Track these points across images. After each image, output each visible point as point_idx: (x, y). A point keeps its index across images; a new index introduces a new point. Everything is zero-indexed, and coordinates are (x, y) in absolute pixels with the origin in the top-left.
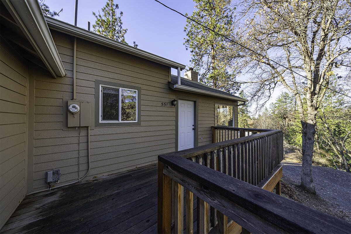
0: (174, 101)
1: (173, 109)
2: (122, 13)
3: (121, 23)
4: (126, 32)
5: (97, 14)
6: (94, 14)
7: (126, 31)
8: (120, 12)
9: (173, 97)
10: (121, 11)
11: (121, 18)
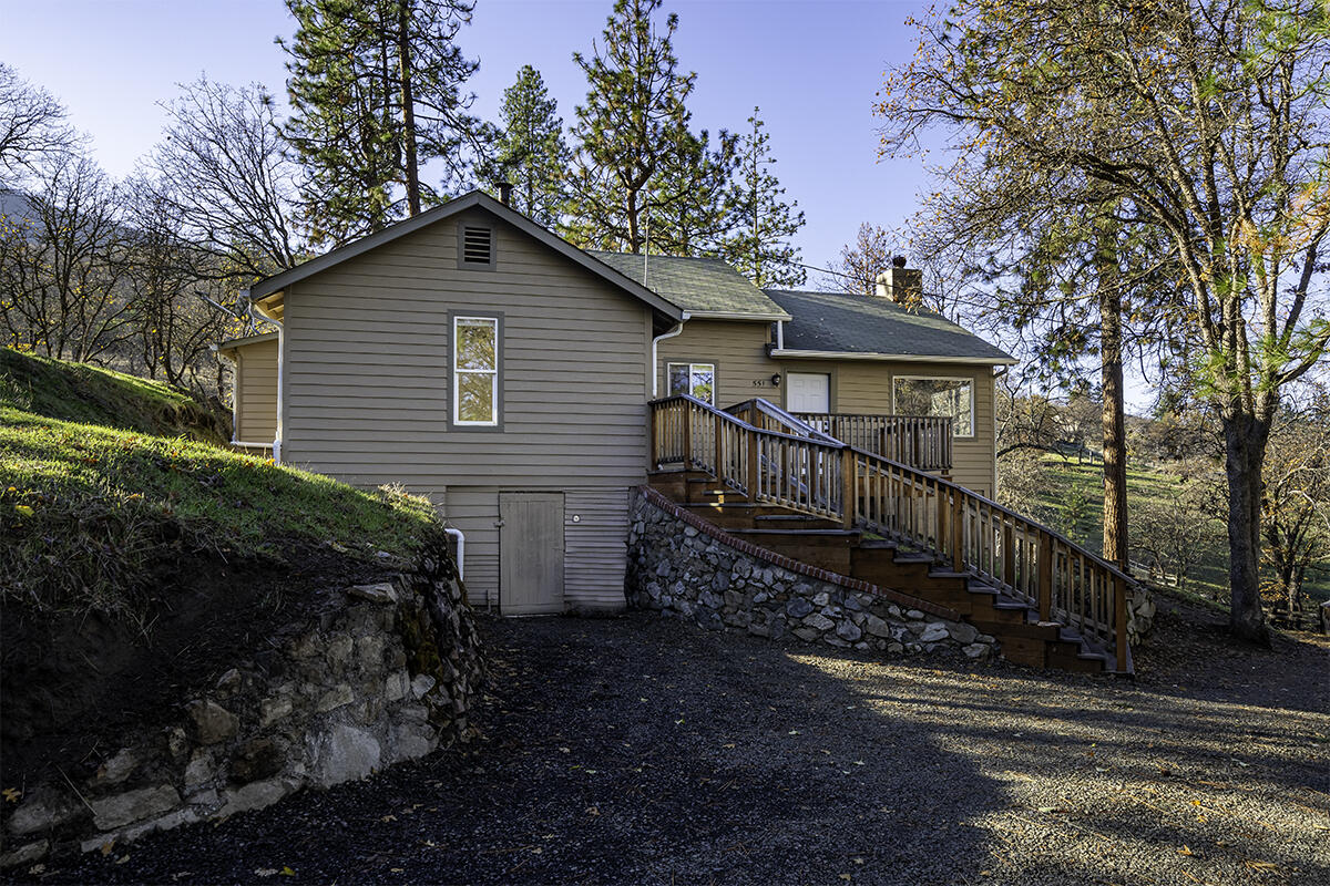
0: (777, 376)
1: (777, 392)
2: (674, 18)
3: (672, 62)
4: (690, 86)
5: (588, 58)
6: (578, 58)
7: (690, 82)
8: (667, 18)
9: (777, 370)
10: (669, 13)
11: (671, 41)
